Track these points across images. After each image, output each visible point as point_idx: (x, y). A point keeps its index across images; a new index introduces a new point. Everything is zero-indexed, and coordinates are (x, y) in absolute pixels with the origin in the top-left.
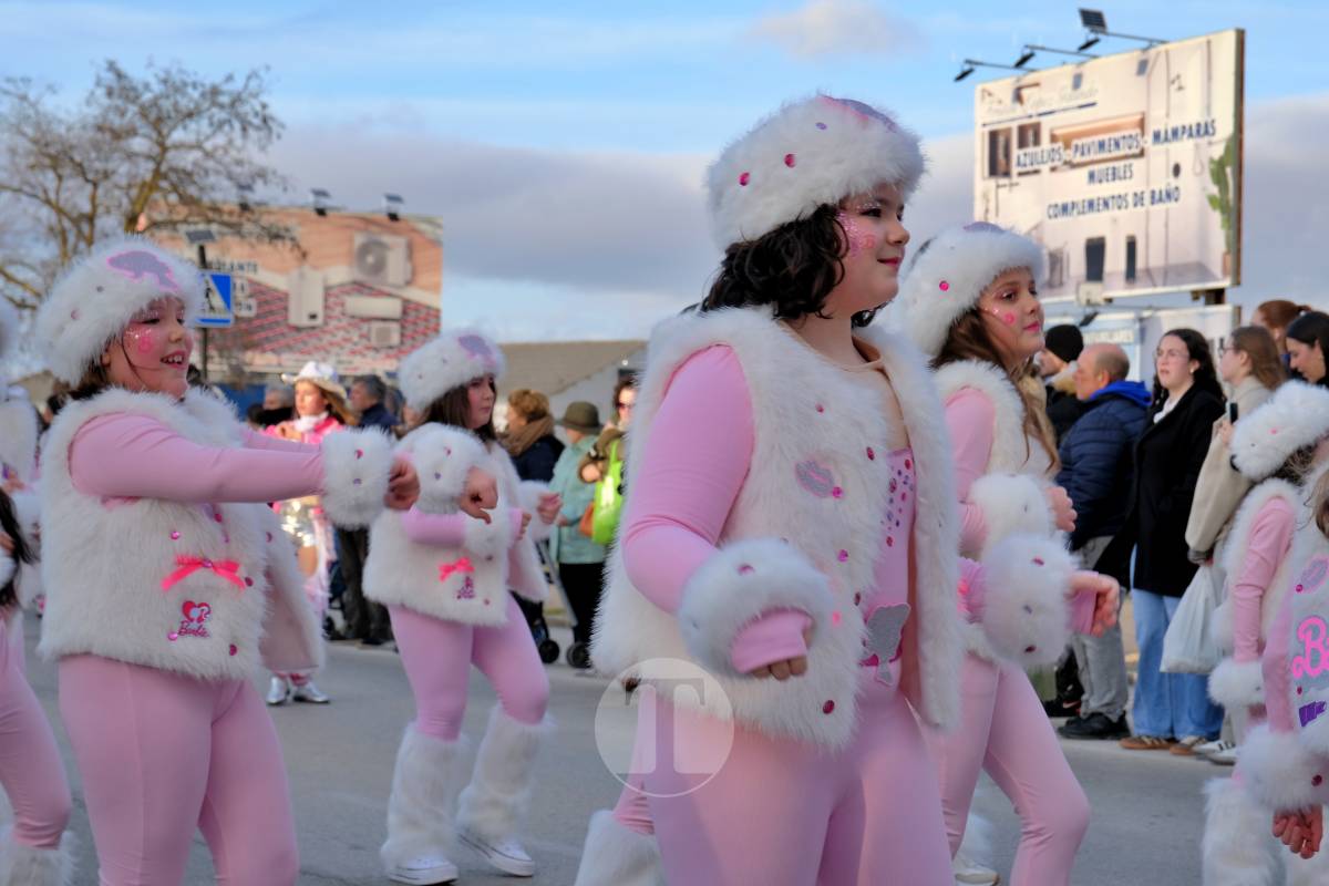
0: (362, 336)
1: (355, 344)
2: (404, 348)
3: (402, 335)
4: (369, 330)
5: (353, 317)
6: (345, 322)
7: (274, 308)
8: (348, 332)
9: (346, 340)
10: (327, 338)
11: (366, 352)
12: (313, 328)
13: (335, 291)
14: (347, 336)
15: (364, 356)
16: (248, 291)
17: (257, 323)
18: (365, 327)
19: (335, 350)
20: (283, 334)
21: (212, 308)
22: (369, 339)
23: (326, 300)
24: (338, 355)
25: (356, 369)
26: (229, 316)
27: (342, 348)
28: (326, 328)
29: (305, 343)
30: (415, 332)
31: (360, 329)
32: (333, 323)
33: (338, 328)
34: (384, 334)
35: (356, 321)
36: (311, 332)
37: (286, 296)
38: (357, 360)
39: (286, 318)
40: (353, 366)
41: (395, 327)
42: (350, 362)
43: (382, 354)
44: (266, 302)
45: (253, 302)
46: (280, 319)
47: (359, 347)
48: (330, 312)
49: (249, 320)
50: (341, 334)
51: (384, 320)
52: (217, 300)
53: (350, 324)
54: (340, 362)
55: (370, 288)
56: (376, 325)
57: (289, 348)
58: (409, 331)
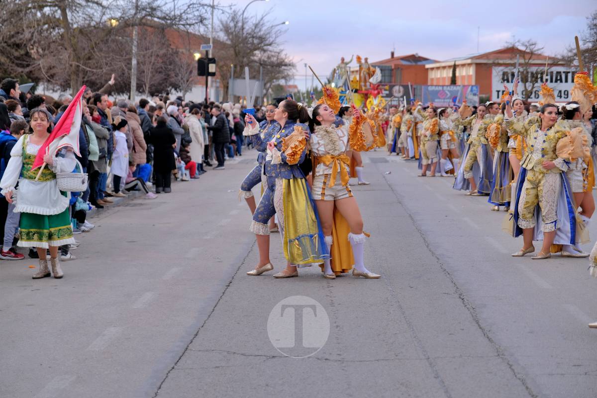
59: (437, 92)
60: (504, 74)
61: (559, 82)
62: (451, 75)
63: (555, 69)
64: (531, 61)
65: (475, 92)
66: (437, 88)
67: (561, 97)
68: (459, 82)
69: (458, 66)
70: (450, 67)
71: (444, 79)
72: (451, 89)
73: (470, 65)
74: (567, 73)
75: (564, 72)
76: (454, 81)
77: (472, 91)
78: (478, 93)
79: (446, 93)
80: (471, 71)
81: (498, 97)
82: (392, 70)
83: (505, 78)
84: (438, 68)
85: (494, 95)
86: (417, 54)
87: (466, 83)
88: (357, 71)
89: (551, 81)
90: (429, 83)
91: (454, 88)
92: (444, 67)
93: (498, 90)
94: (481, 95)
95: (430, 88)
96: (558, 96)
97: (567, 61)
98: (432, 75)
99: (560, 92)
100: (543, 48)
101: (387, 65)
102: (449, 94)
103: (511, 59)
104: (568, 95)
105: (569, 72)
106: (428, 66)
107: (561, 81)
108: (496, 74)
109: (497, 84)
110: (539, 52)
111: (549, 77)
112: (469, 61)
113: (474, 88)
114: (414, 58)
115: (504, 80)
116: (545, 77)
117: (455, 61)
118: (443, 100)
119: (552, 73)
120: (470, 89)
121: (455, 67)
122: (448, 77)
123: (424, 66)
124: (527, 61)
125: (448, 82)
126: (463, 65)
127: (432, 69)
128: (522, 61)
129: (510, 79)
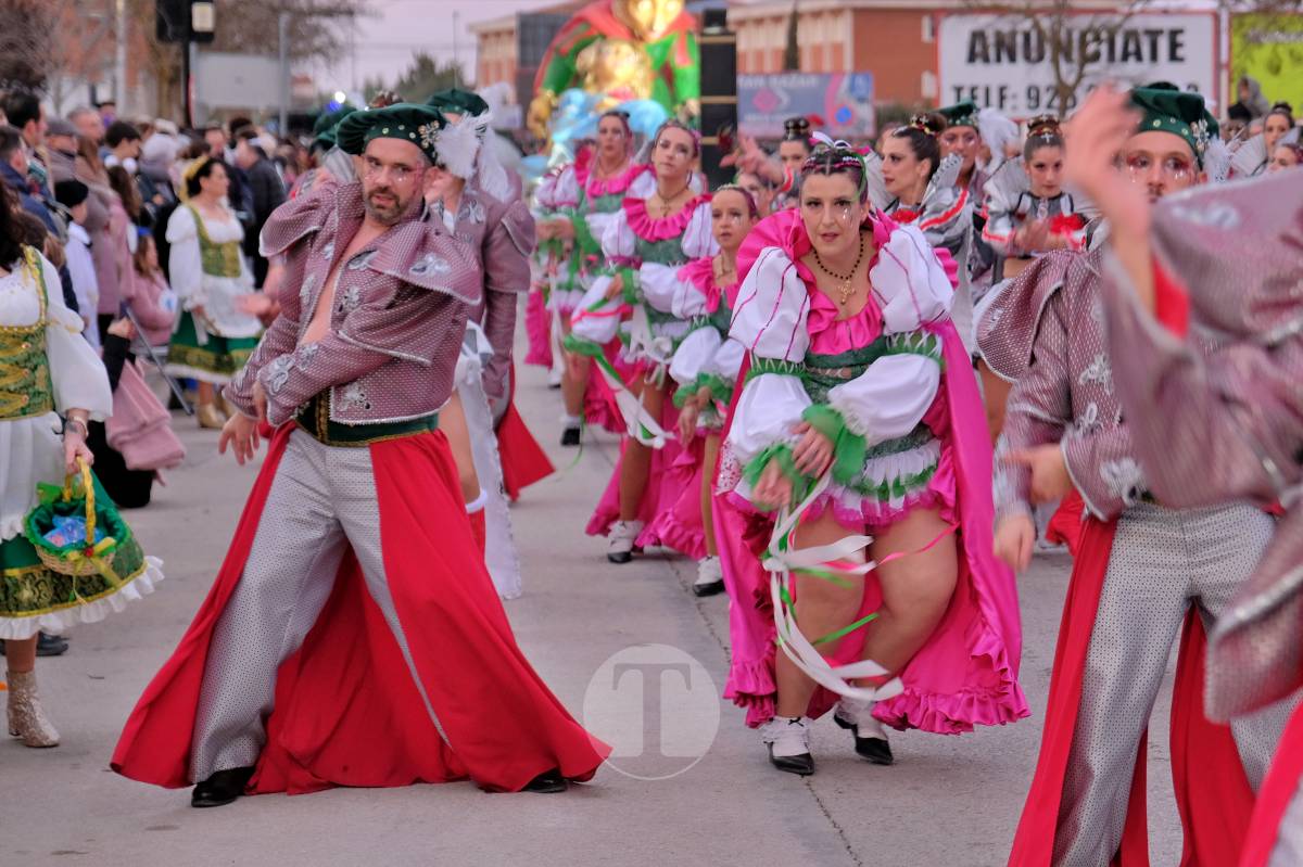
60: (978, 36)
61: (1132, 60)
62: (779, 39)
65: (862, 92)
66: (751, 83)
68: (806, 62)
69: (804, 15)
70: (777, 19)
72: (792, 84)
73: (836, 12)
74: (1154, 35)
75: (1147, 32)
76: (791, 60)
77: (852, 88)
78: (870, 96)
79: (777, 96)
80: (843, 31)
83: (977, 51)
87: (827, 66)
88: (510, 33)
89: (1111, 57)
91: (793, 81)
92: (759, 21)
93: (958, 82)
94: (881, 104)
102: (785, 99)
105: (1162, 32)
107: (1139, 57)
108: (954, 38)
111: (1104, 49)
112: (834, 3)
113: (860, 81)
115: (972, 58)
116: (1091, 48)
117: (795, 3)
118: (767, 118)
119: (1112, 33)
120: (845, 83)
121: (795, 18)
122: (776, 52)
125: (769, 65)
126: (817, 15)
129: (992, 53)
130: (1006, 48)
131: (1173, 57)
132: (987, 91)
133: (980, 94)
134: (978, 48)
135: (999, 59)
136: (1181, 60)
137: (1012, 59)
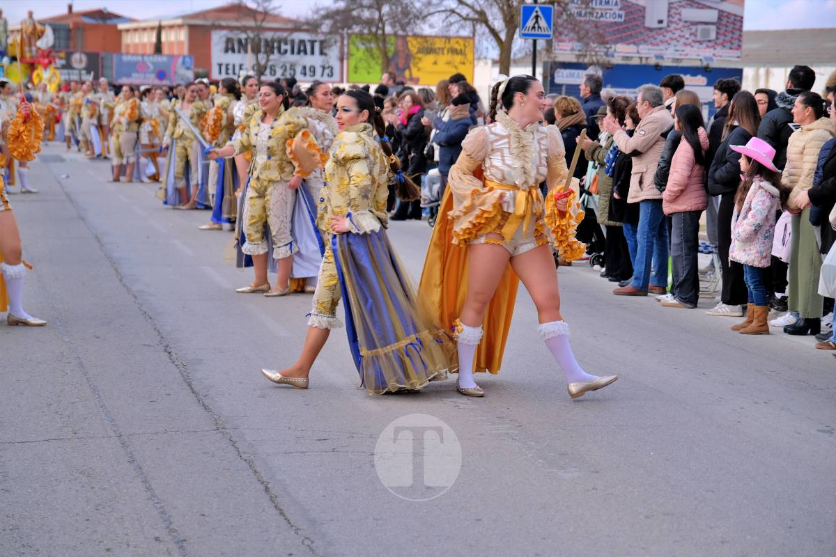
0: (691, 34)
1: (687, 39)
2: (718, 41)
3: (718, 33)
4: (696, 31)
5: (686, 22)
6: (681, 24)
7: (636, 16)
8: (682, 31)
9: (680, 36)
10: (669, 35)
11: (693, 44)
12: (660, 29)
13: (675, 5)
14: (682, 34)
15: (692, 46)
16: (619, 6)
17: (625, 26)
18: (694, 28)
19: (675, 42)
20: (641, 33)
21: (539, 27)
22: (695, 36)
23: (669, 11)
24: (675, 46)
25: (686, 55)
26: (551, 33)
27: (678, 41)
28: (669, 29)
29: (655, 39)
30: (726, 31)
31: (691, 29)
32: (673, 26)
33: (676, 29)
34: (706, 32)
35: (688, 24)
36: (659, 32)
37: (644, 8)
38: (688, 49)
39: (644, 23)
40: (685, 53)
41: (713, 28)
42: (683, 51)
43: (704, 45)
44: (631, 13)
45: (623, 13)
46: (639, 23)
47: (690, 41)
48: (671, 19)
49: (620, 24)
50: (678, 33)
51: (706, 23)
52: (543, 23)
53: (684, 27)
54: (677, 51)
55: (698, 3)
56: (700, 27)
57: (645, 41)
58: (722, 31)
59: (136, 63)
60: (229, 41)
61: (302, 54)
62: (154, 39)
63: (297, 36)
64: (265, 25)
65: (189, 65)
66: (135, 59)
67: (305, 74)
68: (166, 50)
69: (164, 27)
70: (152, 28)
71: (144, 45)
72: (155, 60)
73: (180, 26)
74: (313, 42)
75: (309, 41)
76: (158, 48)
77: (184, 63)
78: (192, 67)
79: (147, 65)
80: (183, 35)
81: (220, 73)
82: (69, 31)
83: (229, 47)
84: (136, 30)
85: (215, 70)
86: (105, 9)
87: (176, 52)
89: (293, 52)
90: (124, 50)
91: (158, 58)
92: (144, 29)
93: (220, 62)
94: (197, 70)
95: (125, 58)
96: (301, 73)
97: (313, 26)
98: (128, 39)
99: (304, 68)
100: (280, 7)
101: (63, 22)
102: (152, 67)
103: (237, 20)
104: (314, 72)
105: (316, 41)
106: (121, 26)
107: (305, 53)
108: (217, 40)
109: (218, 55)
110: (276, 12)
111: (288, 47)
112: (179, 21)
113: (188, 60)
114: (101, 15)
115: (226, 51)
116: (283, 47)
117: (160, 21)
118: (142, 76)
119: (293, 41)
120: (180, 60)
121: (160, 29)
122: (151, 44)
123: (115, 26)
124: (259, 23)
125: (150, 50)
126: (171, 27)
127: (127, 31)
128: (251, 23)
129: (236, 48)
130: (242, 46)
131: (322, 53)
132: (234, 66)
133: (230, 67)
134: (230, 46)
135: (239, 52)
136: (326, 54)
137: (246, 52)
